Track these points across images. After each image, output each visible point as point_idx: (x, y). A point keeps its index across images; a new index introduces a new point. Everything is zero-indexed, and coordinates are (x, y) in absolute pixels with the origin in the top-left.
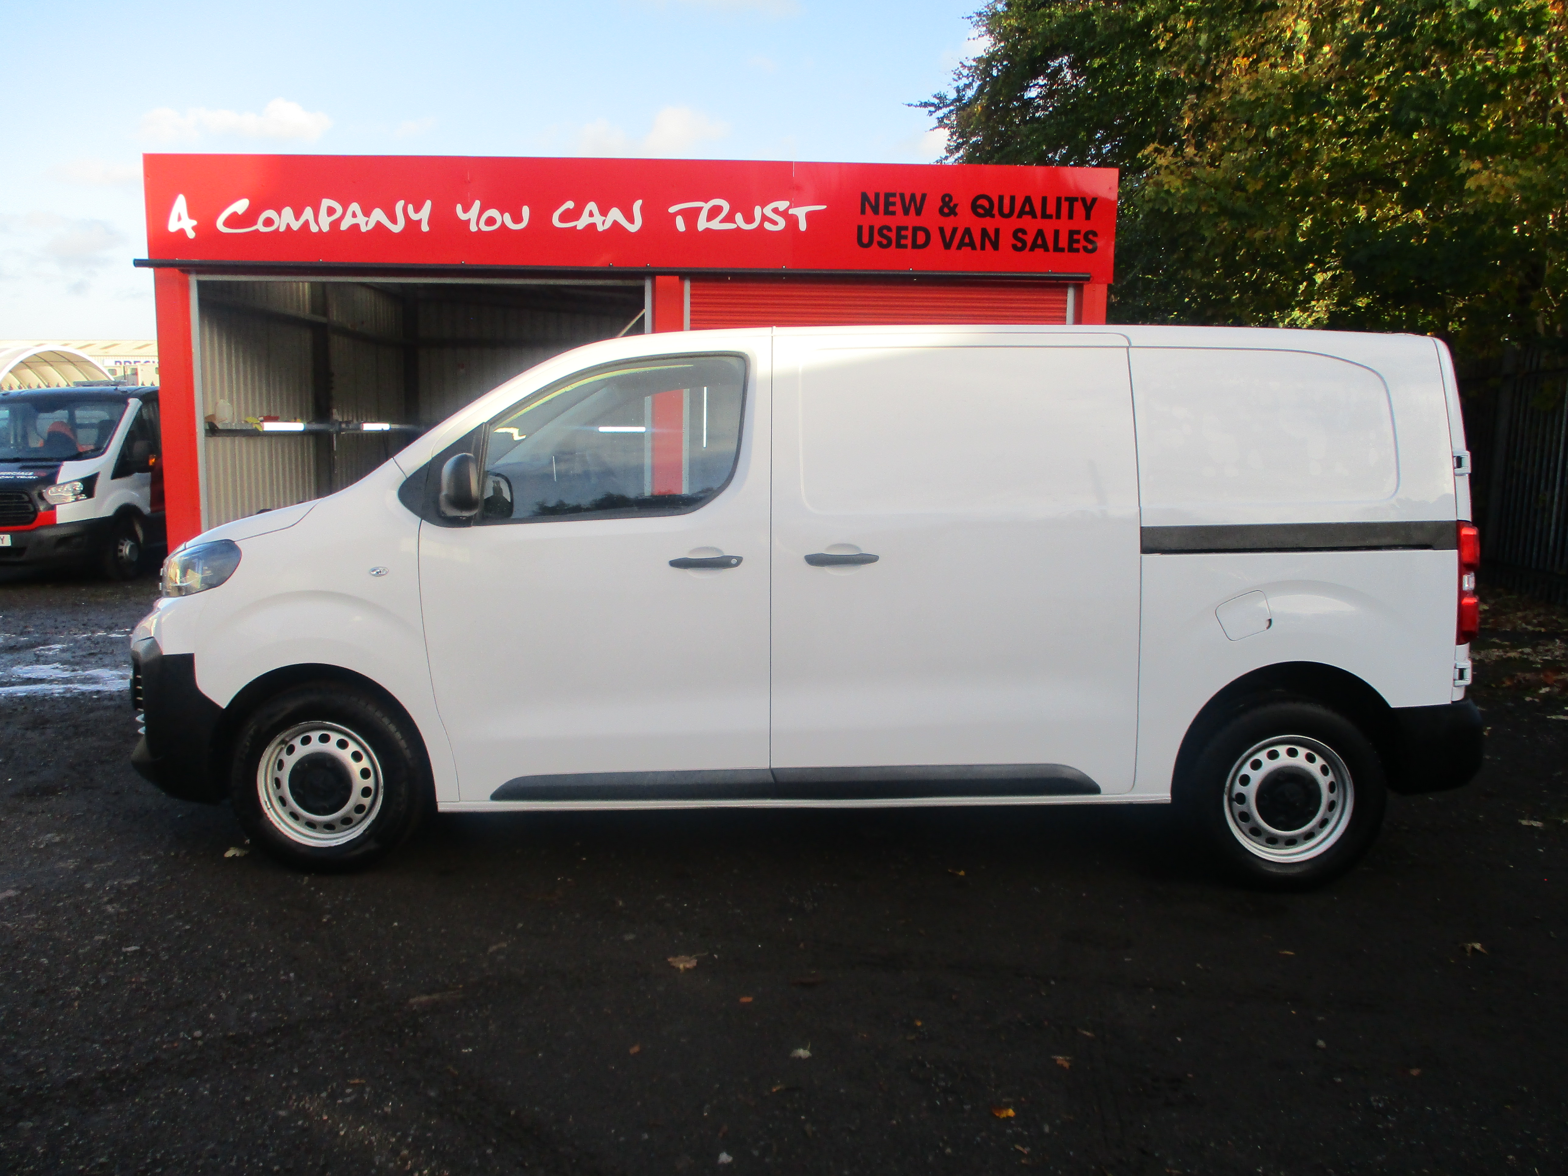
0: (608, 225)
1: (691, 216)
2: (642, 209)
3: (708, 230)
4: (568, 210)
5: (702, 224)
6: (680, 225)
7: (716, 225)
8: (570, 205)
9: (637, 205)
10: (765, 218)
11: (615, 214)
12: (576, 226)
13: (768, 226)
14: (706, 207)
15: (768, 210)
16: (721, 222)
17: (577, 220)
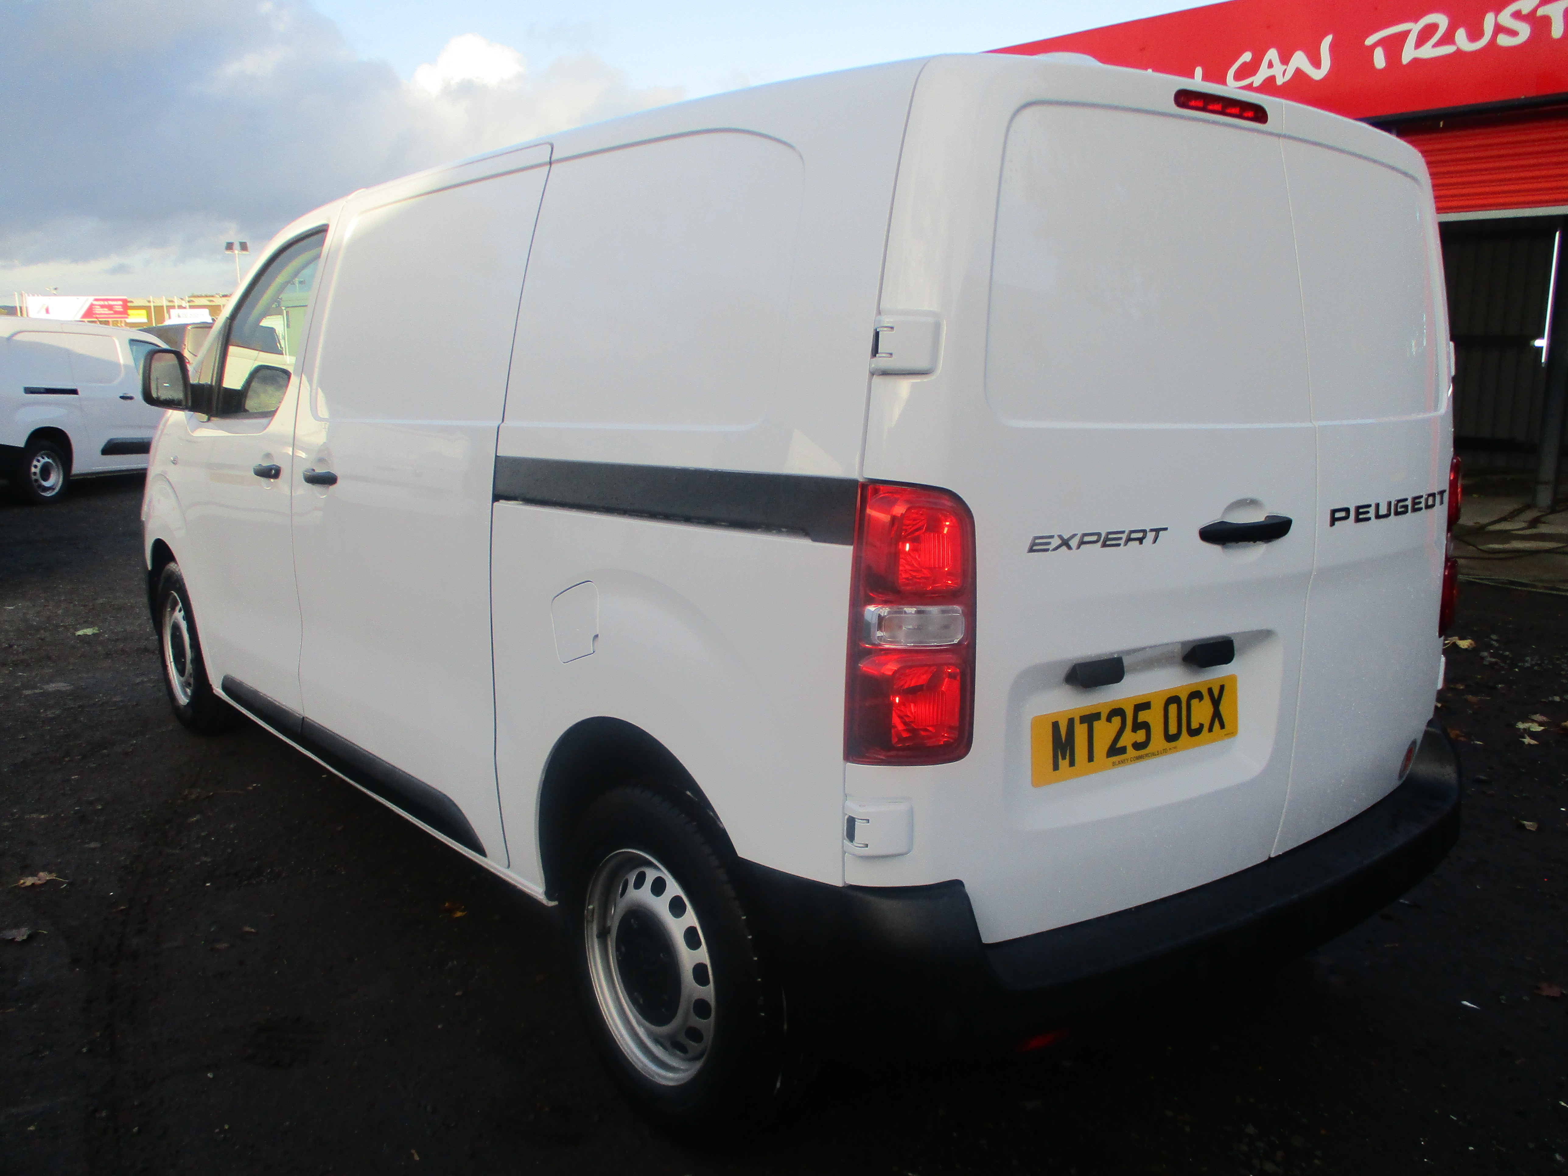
0: (1289, 75)
1: (1394, 45)
2: (1333, 47)
3: (1416, 61)
4: (1245, 64)
5: (1409, 53)
6: (1379, 60)
7: (1428, 51)
8: (1247, 57)
9: (1326, 43)
10: (1499, 29)
11: (1300, 60)
12: (1252, 83)
13: (1504, 41)
14: (1415, 28)
15: (1505, 18)
16: (1435, 45)
17: (1255, 75)
